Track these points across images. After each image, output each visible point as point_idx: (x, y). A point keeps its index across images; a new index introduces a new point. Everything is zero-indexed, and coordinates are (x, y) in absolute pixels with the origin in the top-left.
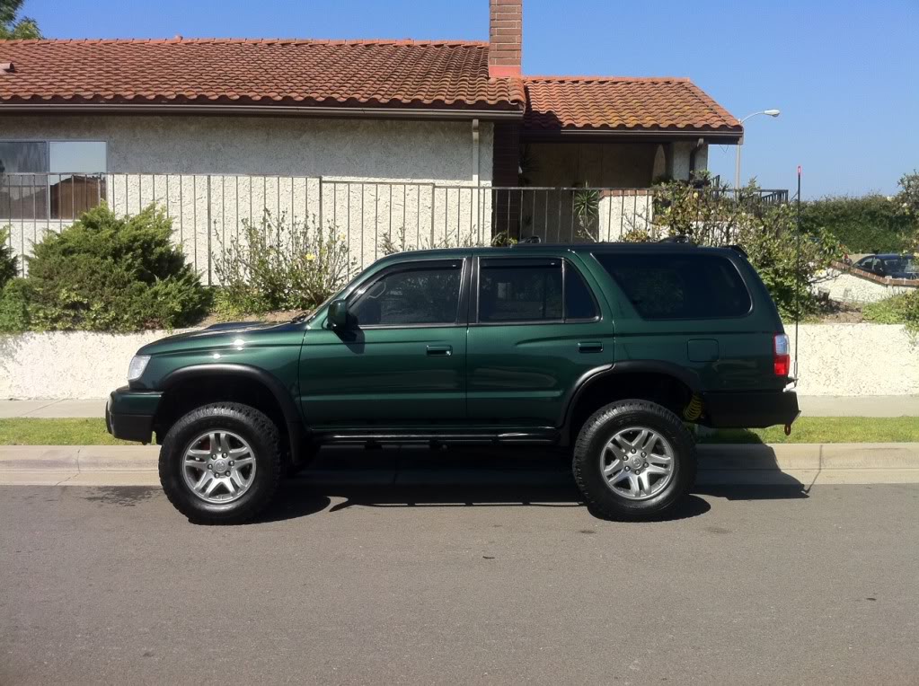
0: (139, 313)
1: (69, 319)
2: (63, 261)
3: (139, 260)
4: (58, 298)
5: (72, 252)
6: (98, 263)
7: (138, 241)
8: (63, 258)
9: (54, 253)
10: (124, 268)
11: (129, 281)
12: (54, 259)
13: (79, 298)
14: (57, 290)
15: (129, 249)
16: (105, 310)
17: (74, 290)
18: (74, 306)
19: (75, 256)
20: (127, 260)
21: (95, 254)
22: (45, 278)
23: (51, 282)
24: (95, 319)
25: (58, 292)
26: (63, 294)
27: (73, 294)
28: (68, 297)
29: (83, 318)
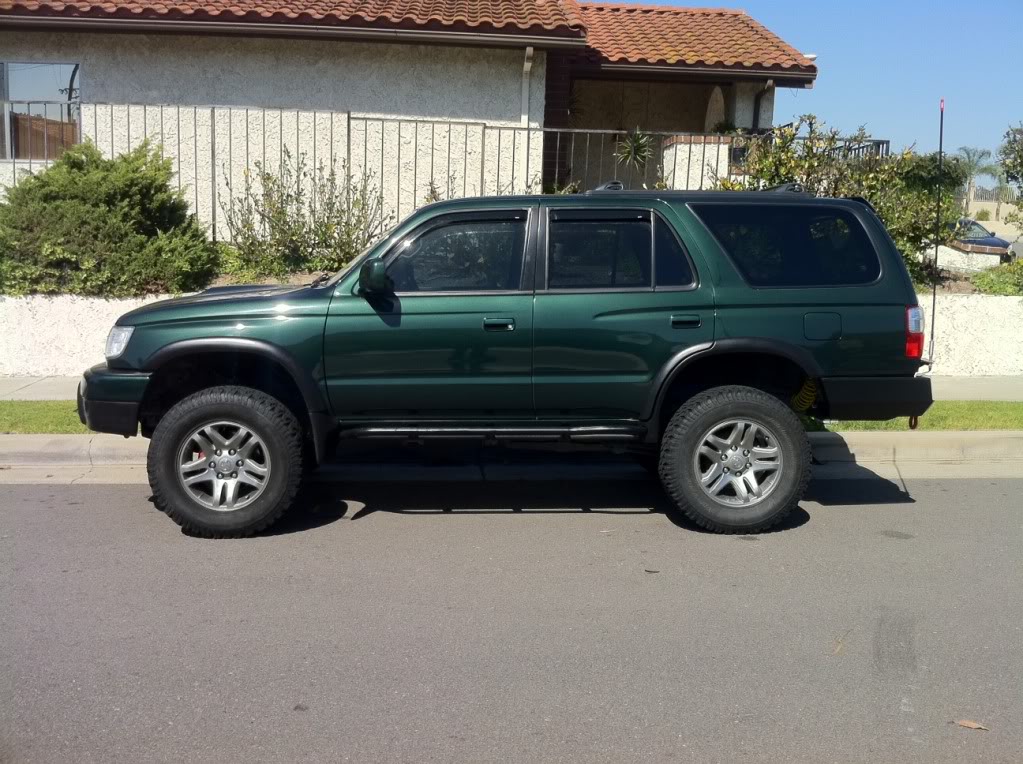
0: (139, 273)
1: (53, 280)
2: (45, 208)
3: (137, 209)
4: (40, 253)
5: (55, 198)
6: (88, 212)
7: (136, 185)
8: (45, 205)
9: (33, 200)
10: (120, 218)
11: (126, 234)
12: (34, 206)
13: (67, 255)
14: (38, 244)
15: (125, 195)
16: (98, 268)
17: (59, 244)
18: (59, 264)
19: (58, 202)
20: (123, 208)
21: (84, 200)
22: (23, 229)
23: (30, 235)
24: (85, 281)
25: (39, 247)
26: (46, 249)
27: (59, 250)
28: (53, 253)
29: (71, 280)
